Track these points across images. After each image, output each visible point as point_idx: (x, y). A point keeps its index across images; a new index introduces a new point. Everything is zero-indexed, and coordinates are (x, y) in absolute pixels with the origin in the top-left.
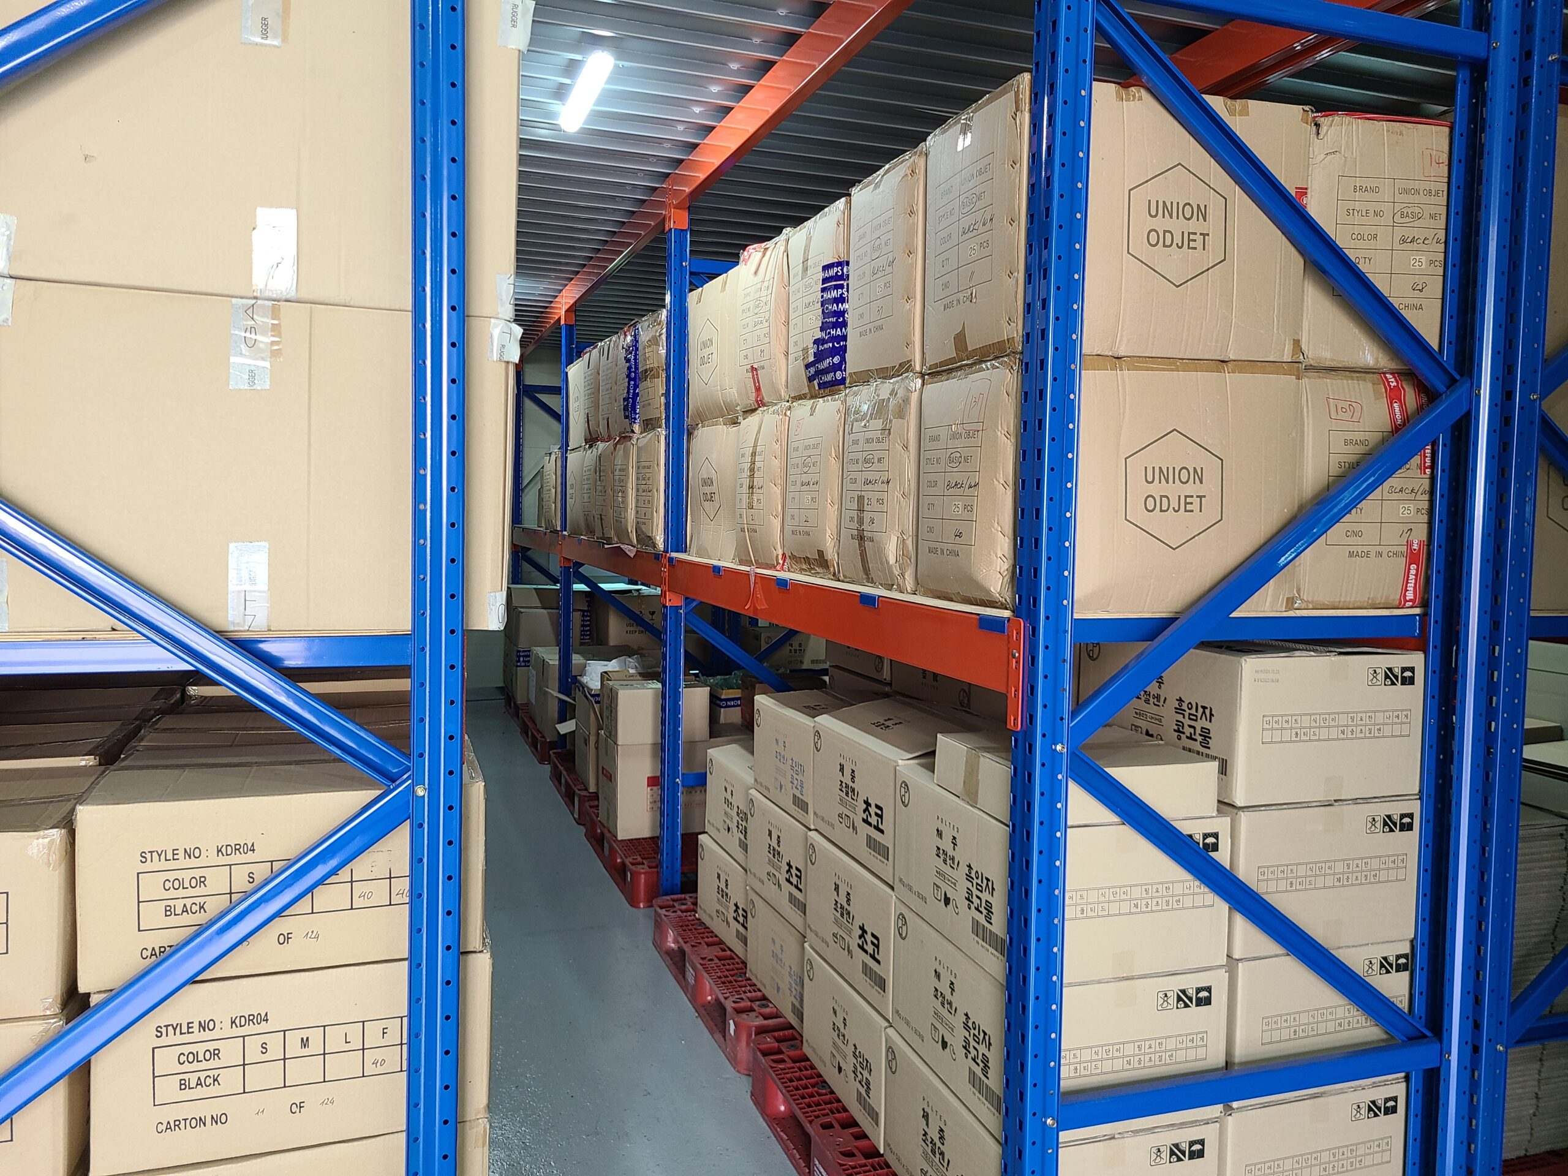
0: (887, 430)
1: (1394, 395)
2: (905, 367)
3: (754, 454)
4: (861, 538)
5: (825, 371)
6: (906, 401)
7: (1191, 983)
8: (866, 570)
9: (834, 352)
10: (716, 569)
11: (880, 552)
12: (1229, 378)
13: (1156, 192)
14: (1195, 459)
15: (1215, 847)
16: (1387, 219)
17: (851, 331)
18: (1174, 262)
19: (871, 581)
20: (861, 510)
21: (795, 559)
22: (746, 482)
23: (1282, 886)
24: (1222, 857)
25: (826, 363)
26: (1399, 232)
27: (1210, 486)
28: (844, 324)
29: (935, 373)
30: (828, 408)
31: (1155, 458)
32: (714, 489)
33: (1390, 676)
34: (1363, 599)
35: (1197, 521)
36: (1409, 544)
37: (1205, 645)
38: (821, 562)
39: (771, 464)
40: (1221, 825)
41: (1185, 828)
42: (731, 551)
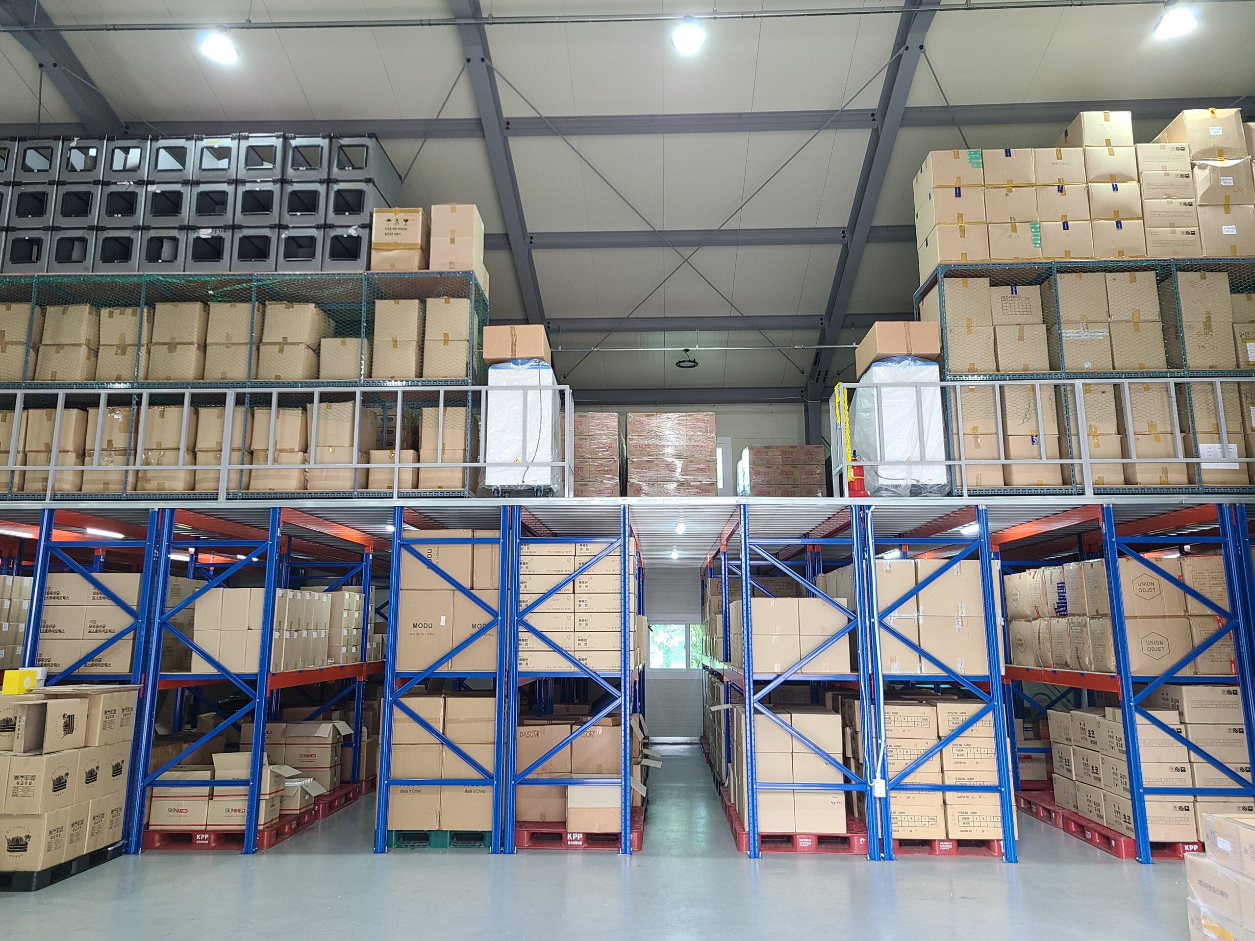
0: (1082, 630)
1: (1219, 621)
2: (1084, 615)
3: (1039, 633)
4: (1078, 658)
5: (1062, 611)
6: (1086, 623)
7: (1179, 766)
8: (1081, 666)
9: (1063, 607)
10: (1027, 669)
11: (1084, 661)
12: (1167, 620)
13: (1140, 580)
14: (1160, 639)
15: (1181, 732)
16: (1208, 579)
17: (1067, 601)
18: (1147, 595)
19: (1082, 670)
20: (1077, 650)
21: (1058, 665)
22: (1037, 641)
23: (1203, 744)
24: (1183, 734)
25: (1061, 609)
26: (1212, 582)
27: (1165, 645)
28: (1066, 599)
29: (1092, 618)
30: (1063, 621)
31: (1149, 639)
32: (1023, 642)
33: (1229, 692)
34: (1219, 672)
35: (1163, 653)
36: (1230, 659)
37: (1166, 683)
38: (1067, 665)
39: (1045, 636)
40: (1182, 727)
41: (1171, 727)
42: (1033, 663)
